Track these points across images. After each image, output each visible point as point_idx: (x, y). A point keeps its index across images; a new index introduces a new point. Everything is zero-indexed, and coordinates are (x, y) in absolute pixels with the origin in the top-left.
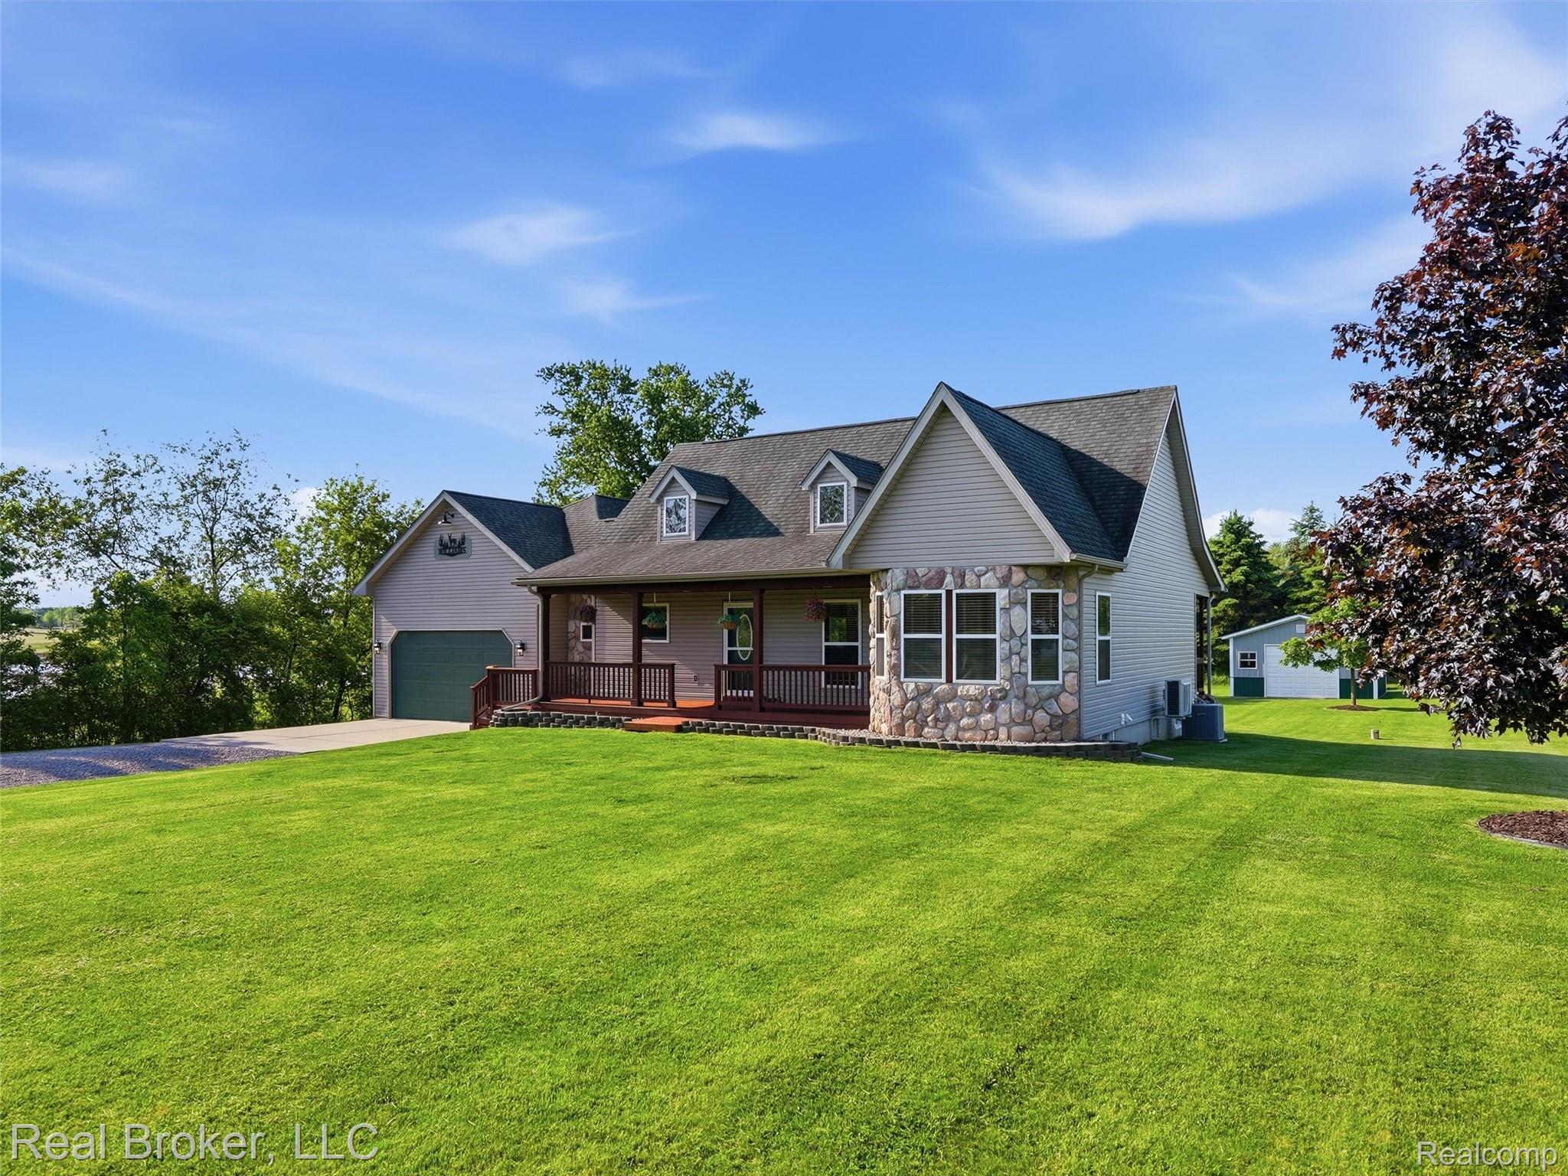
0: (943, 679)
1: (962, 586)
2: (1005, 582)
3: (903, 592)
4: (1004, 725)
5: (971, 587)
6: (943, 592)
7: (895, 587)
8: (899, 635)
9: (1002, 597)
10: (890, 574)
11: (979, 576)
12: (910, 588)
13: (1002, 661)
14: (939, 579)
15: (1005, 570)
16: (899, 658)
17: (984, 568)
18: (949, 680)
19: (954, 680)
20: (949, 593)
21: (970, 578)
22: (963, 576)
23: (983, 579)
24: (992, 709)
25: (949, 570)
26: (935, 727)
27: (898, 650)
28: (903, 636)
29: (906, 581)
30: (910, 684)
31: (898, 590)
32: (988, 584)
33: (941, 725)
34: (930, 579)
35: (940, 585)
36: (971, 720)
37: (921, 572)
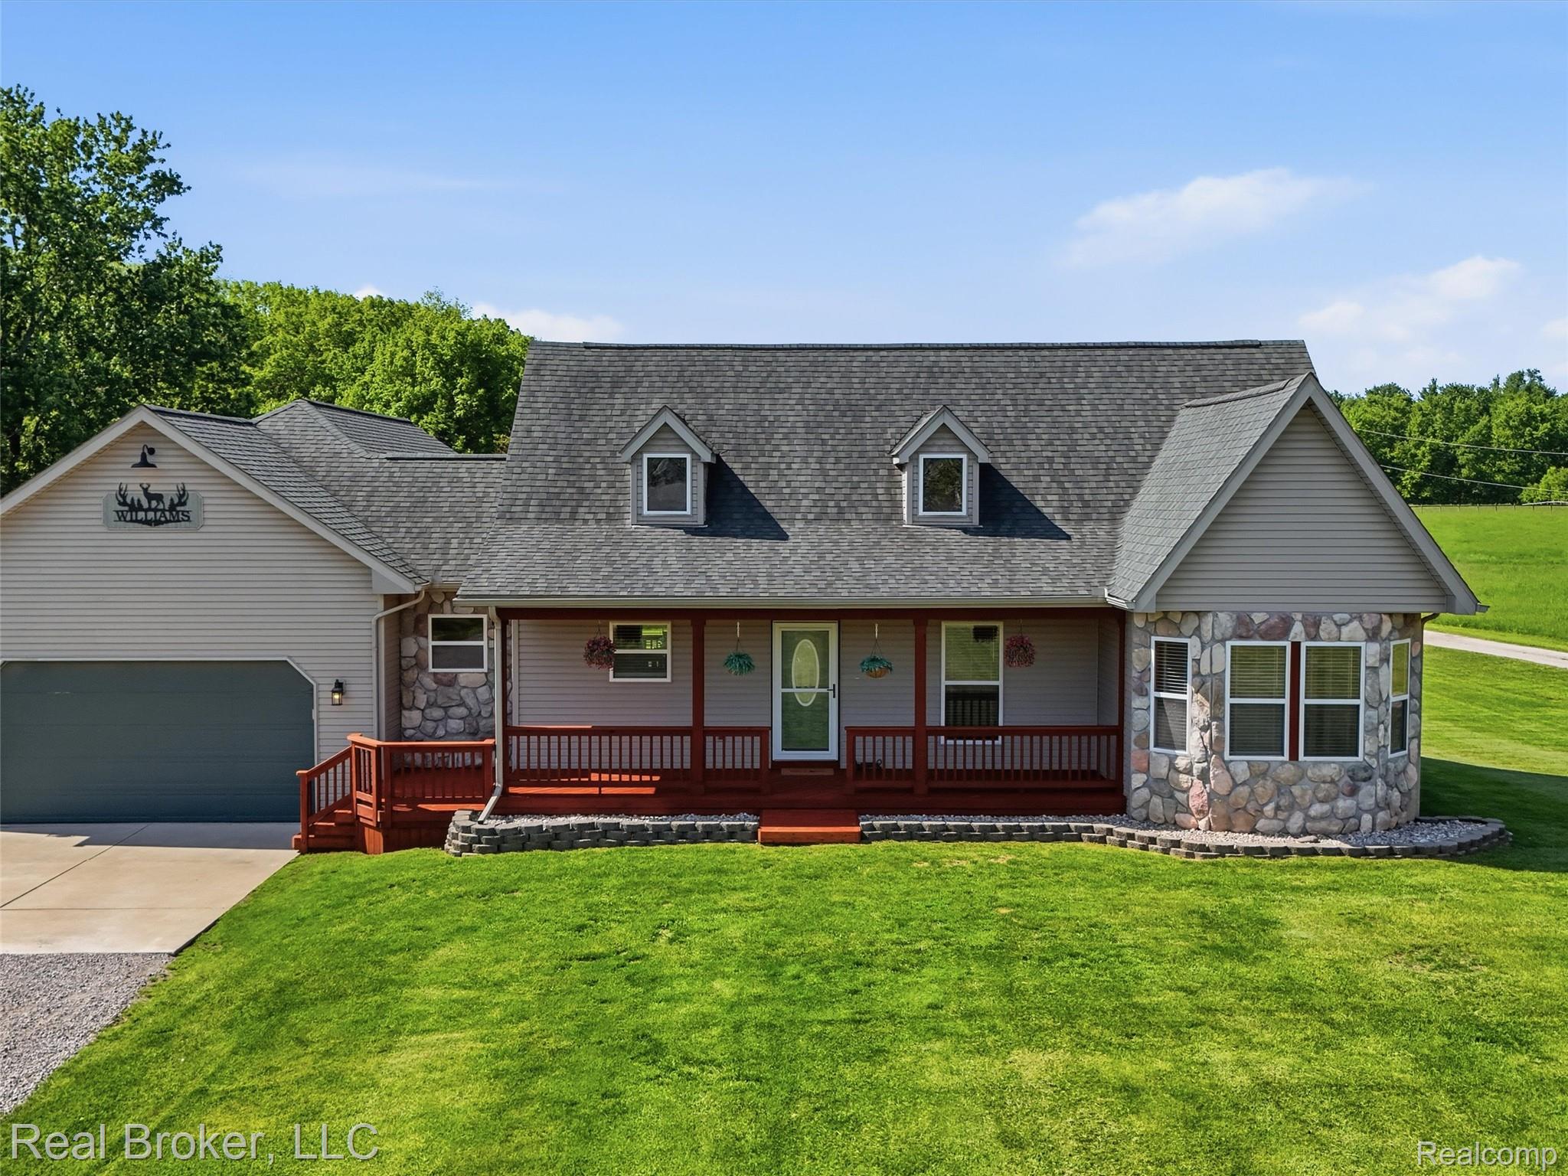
0: (1286, 757)
1: (1315, 637)
2: (1373, 635)
3: (1229, 644)
4: (1367, 811)
5: (1330, 640)
6: (1288, 644)
7: (1218, 636)
8: (1223, 699)
9: (1370, 653)
10: (1210, 618)
11: (1339, 626)
12: (1241, 637)
13: (1366, 731)
14: (1283, 627)
15: (1375, 619)
16: (1221, 729)
17: (1347, 616)
18: (1294, 756)
19: (1301, 757)
20: (1296, 646)
21: (1326, 627)
22: (1317, 625)
23: (1345, 630)
24: (1353, 792)
25: (1299, 617)
26: (1275, 817)
27: (1221, 719)
28: (1229, 701)
29: (1234, 630)
30: (1241, 764)
31: (1223, 641)
32: (1352, 635)
33: (1282, 815)
34: (1272, 627)
35: (1284, 634)
36: (1326, 807)
37: (1258, 618)
